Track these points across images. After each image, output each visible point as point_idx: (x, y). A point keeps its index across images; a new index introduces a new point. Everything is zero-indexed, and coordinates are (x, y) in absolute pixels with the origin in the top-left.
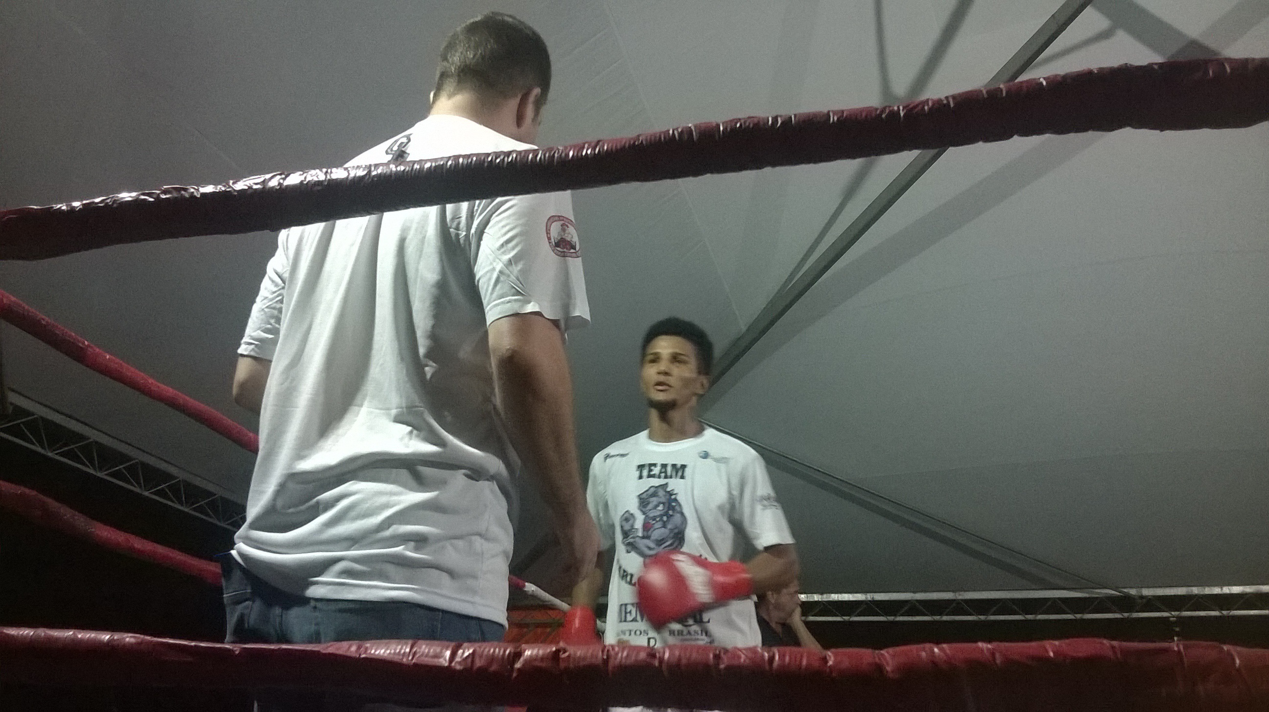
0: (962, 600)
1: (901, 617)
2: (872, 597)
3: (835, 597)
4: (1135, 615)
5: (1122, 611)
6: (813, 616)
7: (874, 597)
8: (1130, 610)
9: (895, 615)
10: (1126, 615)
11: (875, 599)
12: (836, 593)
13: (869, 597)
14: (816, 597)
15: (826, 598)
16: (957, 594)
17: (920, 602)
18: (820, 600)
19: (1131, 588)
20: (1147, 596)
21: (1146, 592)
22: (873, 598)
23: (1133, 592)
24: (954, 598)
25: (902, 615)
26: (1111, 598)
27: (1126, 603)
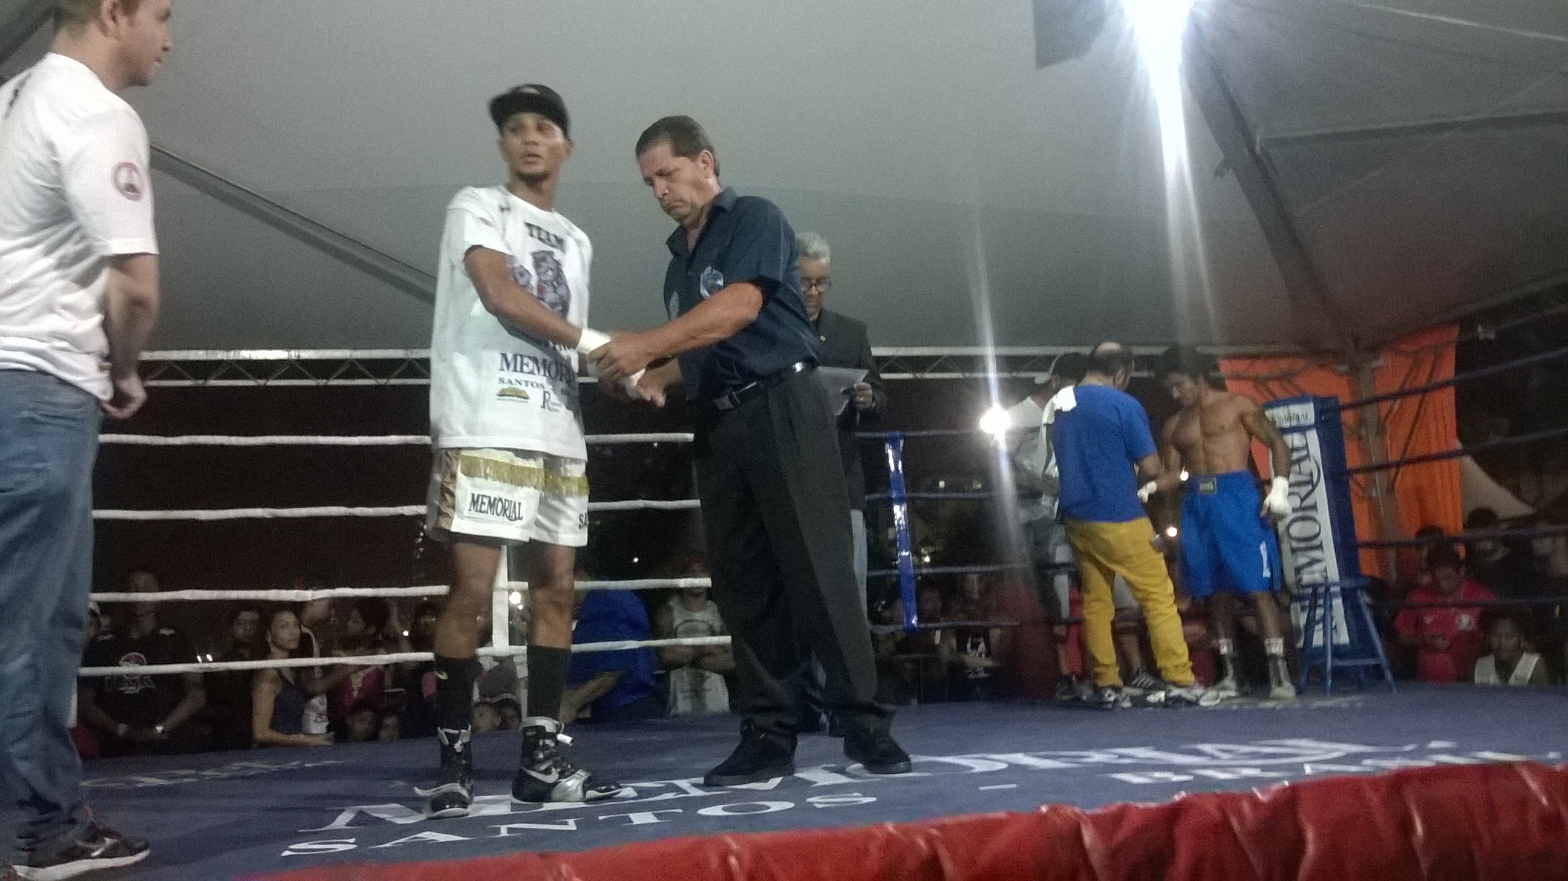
0: (415, 359)
1: (336, 380)
2: (297, 354)
6: (215, 379)
7: (301, 354)
9: (327, 377)
11: (301, 358)
12: (247, 349)
13: (294, 354)
15: (233, 355)
16: (409, 352)
17: (364, 362)
18: (225, 358)
22: (299, 356)
24: (405, 357)
25: (337, 378)
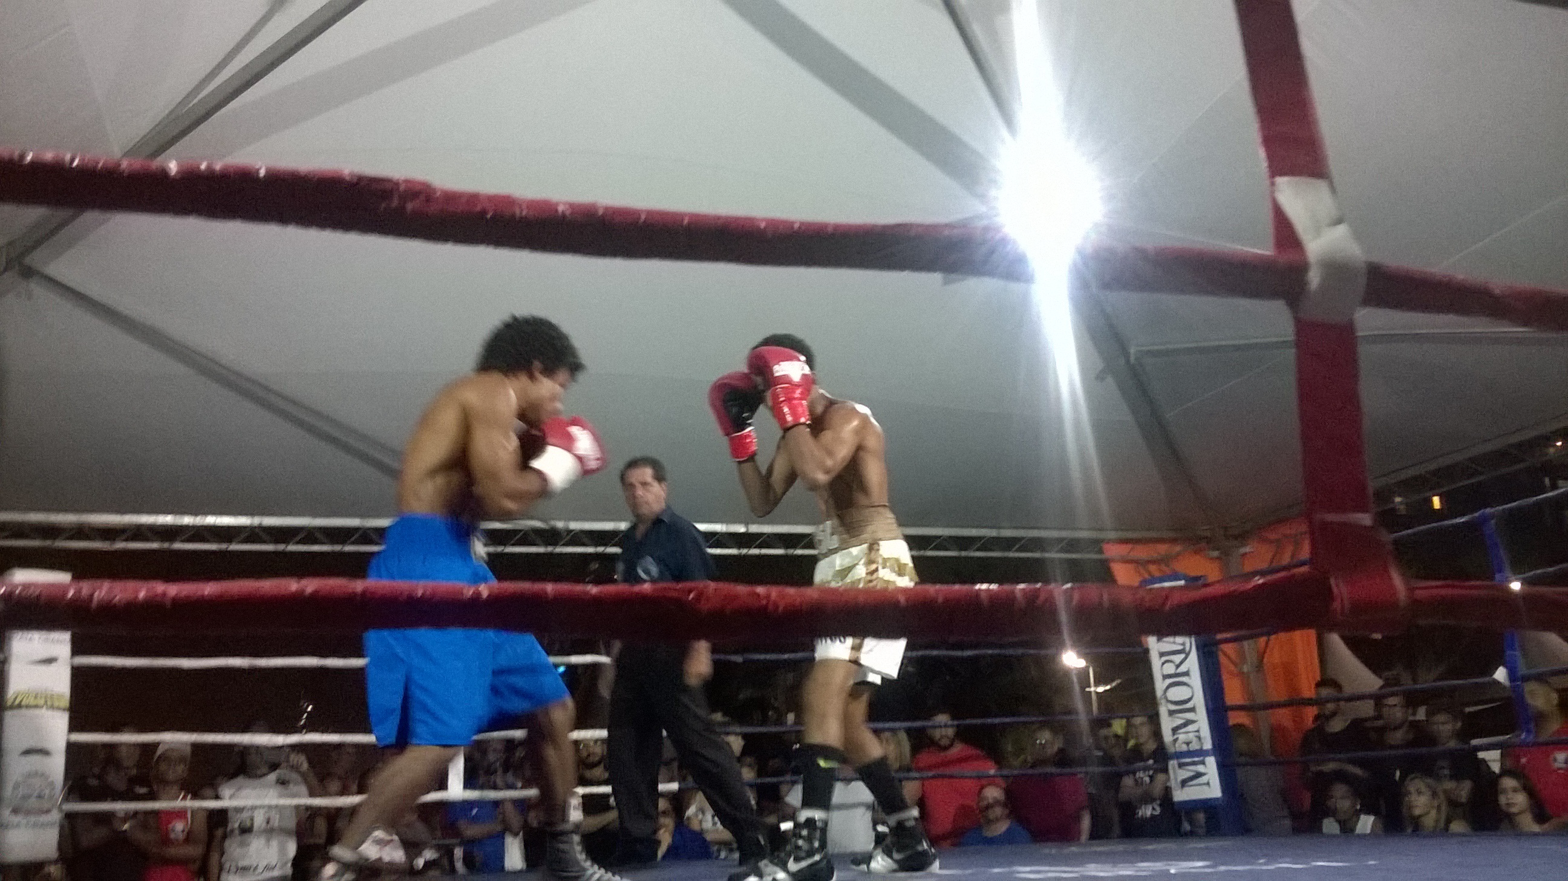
0: (369, 529)
1: (293, 546)
2: (259, 520)
3: (211, 520)
4: (560, 550)
5: (547, 544)
6: (180, 543)
7: (263, 520)
8: (555, 544)
9: (286, 543)
10: (550, 549)
11: (263, 524)
12: (211, 515)
14: (187, 520)
15: (199, 521)
16: (364, 521)
17: (319, 528)
18: (192, 523)
19: (560, 520)
20: (571, 531)
21: (575, 526)
22: (261, 523)
23: (560, 525)
24: (361, 525)
25: (295, 544)
26: (537, 532)
27: (552, 536)
